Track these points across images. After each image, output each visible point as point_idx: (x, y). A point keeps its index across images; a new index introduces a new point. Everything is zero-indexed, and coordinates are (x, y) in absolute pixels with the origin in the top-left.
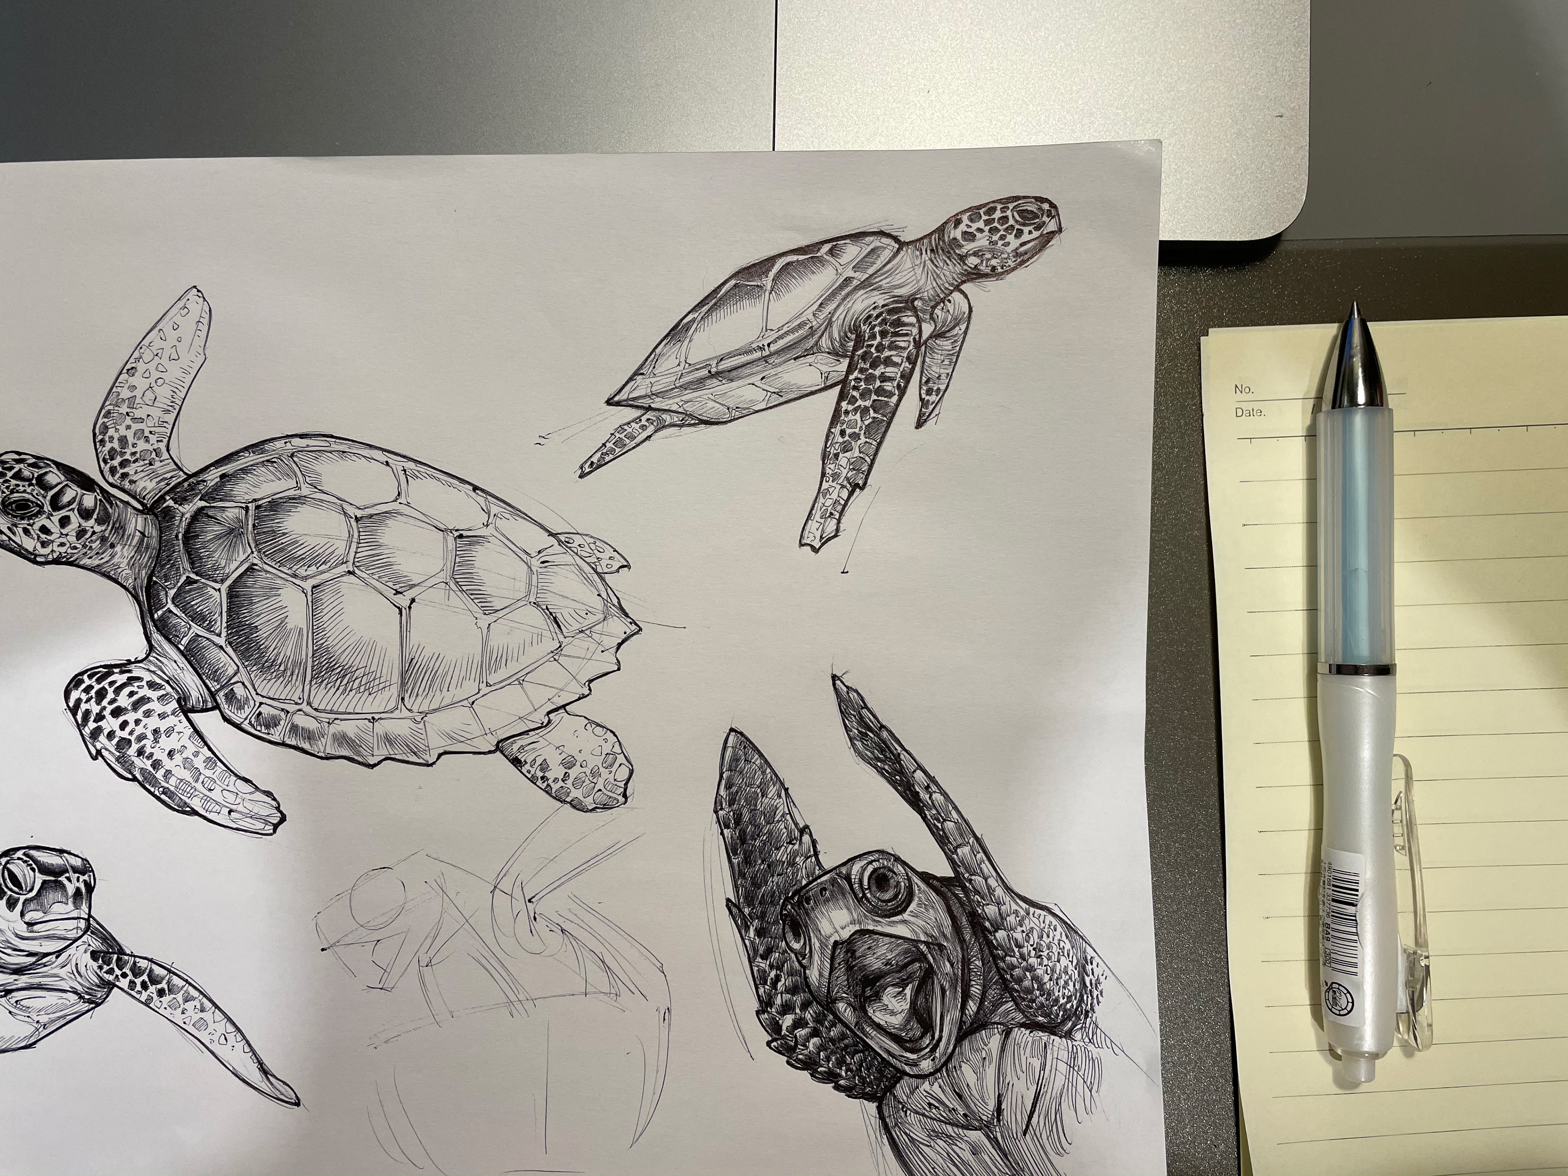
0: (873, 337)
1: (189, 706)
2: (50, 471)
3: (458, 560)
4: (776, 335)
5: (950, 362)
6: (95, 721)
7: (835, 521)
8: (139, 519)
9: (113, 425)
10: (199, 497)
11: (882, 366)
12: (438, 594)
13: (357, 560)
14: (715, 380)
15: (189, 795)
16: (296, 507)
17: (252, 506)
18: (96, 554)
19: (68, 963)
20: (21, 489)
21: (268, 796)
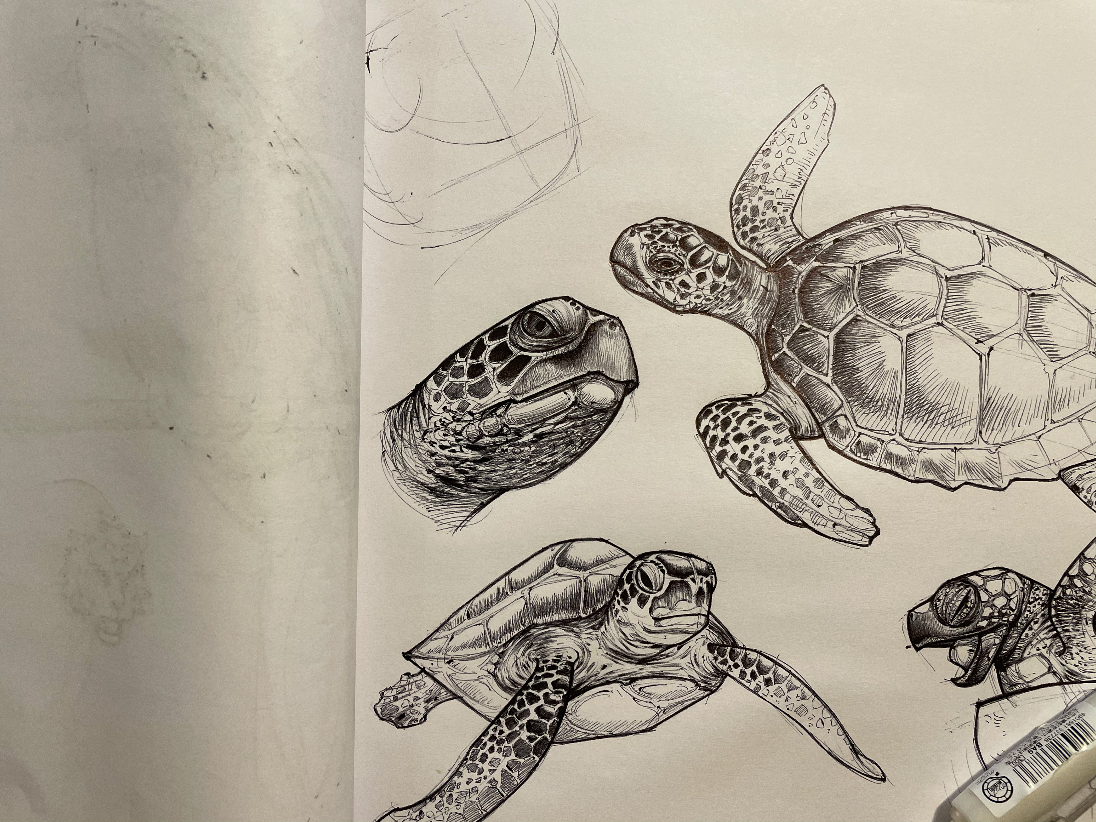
1: (800, 434)
2: (692, 235)
3: (1030, 315)
6: (722, 445)
8: (764, 276)
9: (747, 197)
10: (814, 259)
12: (1013, 343)
13: (945, 313)
15: (801, 510)
16: (895, 268)
17: (859, 267)
18: (726, 305)
19: (688, 654)
20: (667, 249)
21: (867, 513)
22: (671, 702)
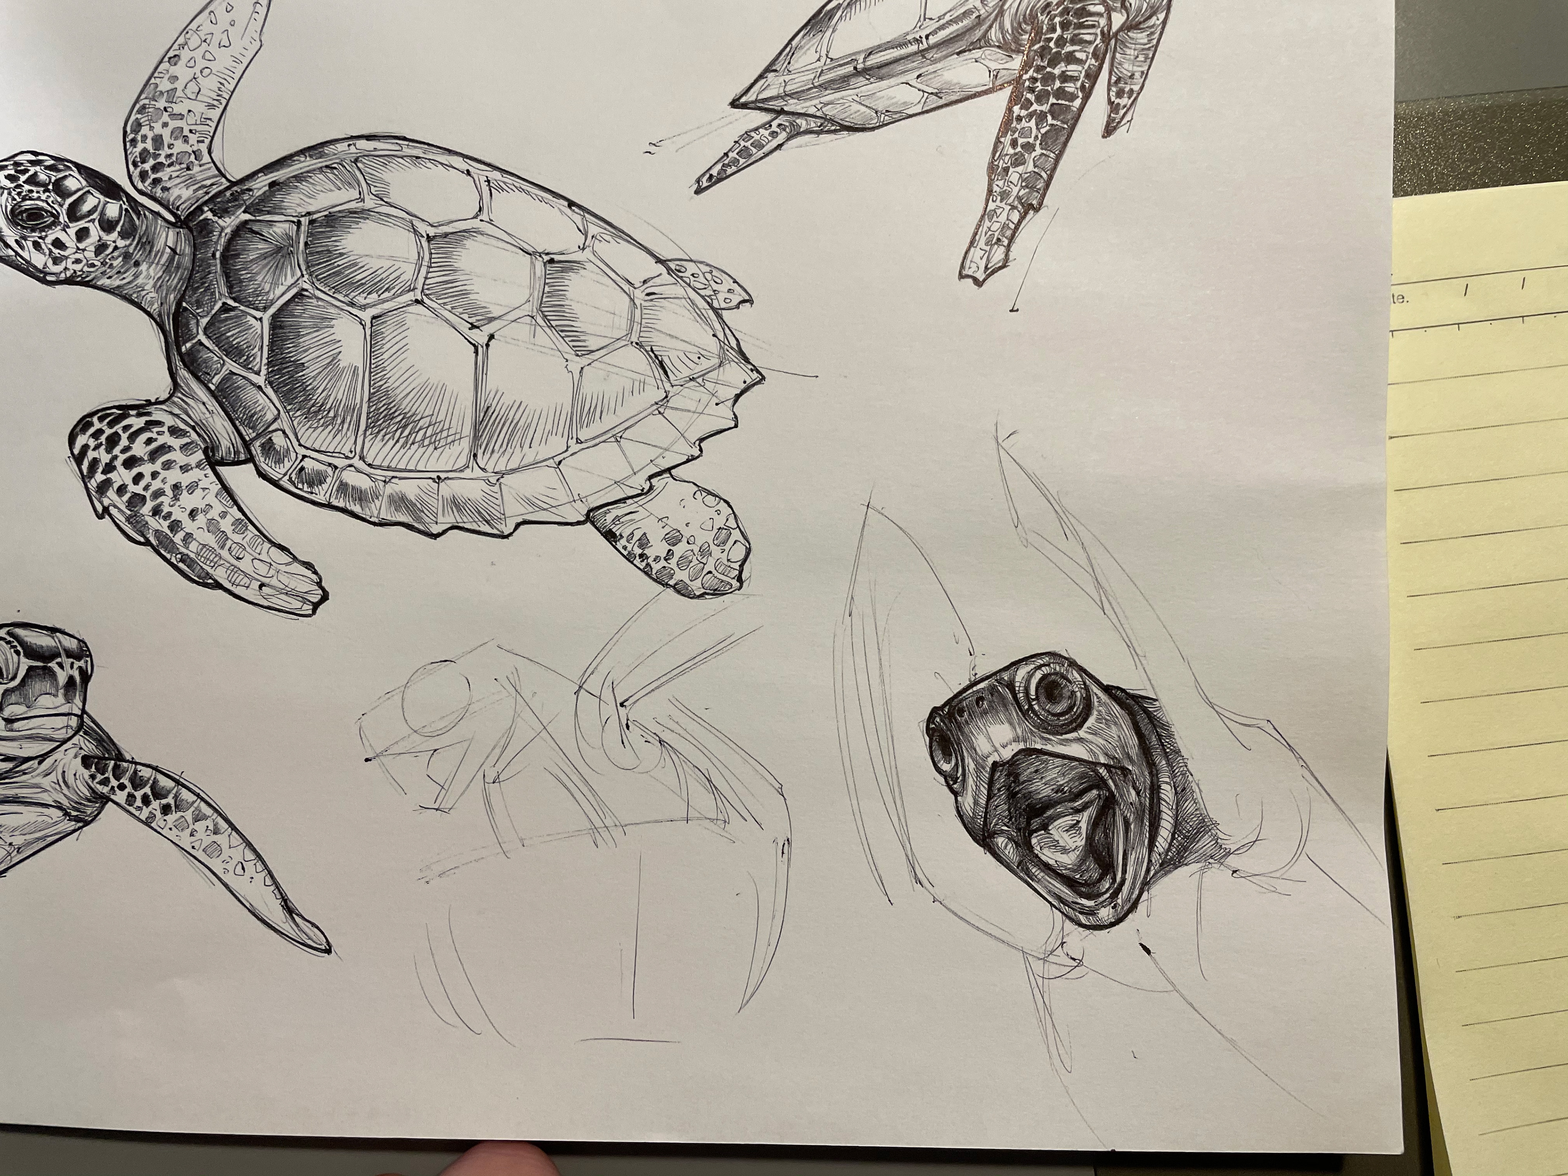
0: (1053, 29)
1: (218, 457)
2: (70, 175)
3: (547, 289)
4: (937, 25)
5: (1146, 58)
6: (103, 472)
7: (1002, 249)
8: (171, 233)
9: (148, 123)
10: (243, 209)
11: (1063, 64)
12: (523, 330)
13: (426, 287)
14: (861, 79)
15: (212, 564)
16: (357, 223)
17: (305, 221)
18: (117, 273)
19: (53, 771)
20: (35, 195)
21: (309, 569)
22: (27, 837)
